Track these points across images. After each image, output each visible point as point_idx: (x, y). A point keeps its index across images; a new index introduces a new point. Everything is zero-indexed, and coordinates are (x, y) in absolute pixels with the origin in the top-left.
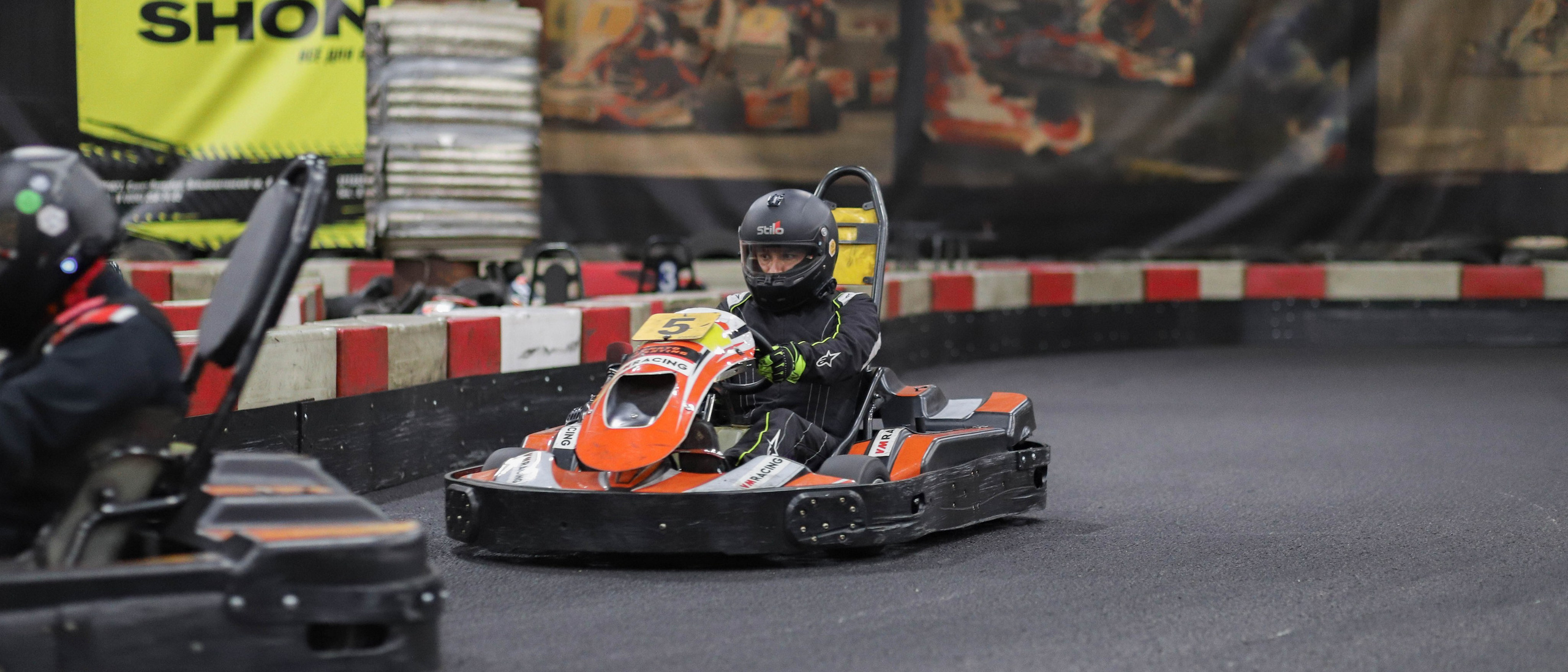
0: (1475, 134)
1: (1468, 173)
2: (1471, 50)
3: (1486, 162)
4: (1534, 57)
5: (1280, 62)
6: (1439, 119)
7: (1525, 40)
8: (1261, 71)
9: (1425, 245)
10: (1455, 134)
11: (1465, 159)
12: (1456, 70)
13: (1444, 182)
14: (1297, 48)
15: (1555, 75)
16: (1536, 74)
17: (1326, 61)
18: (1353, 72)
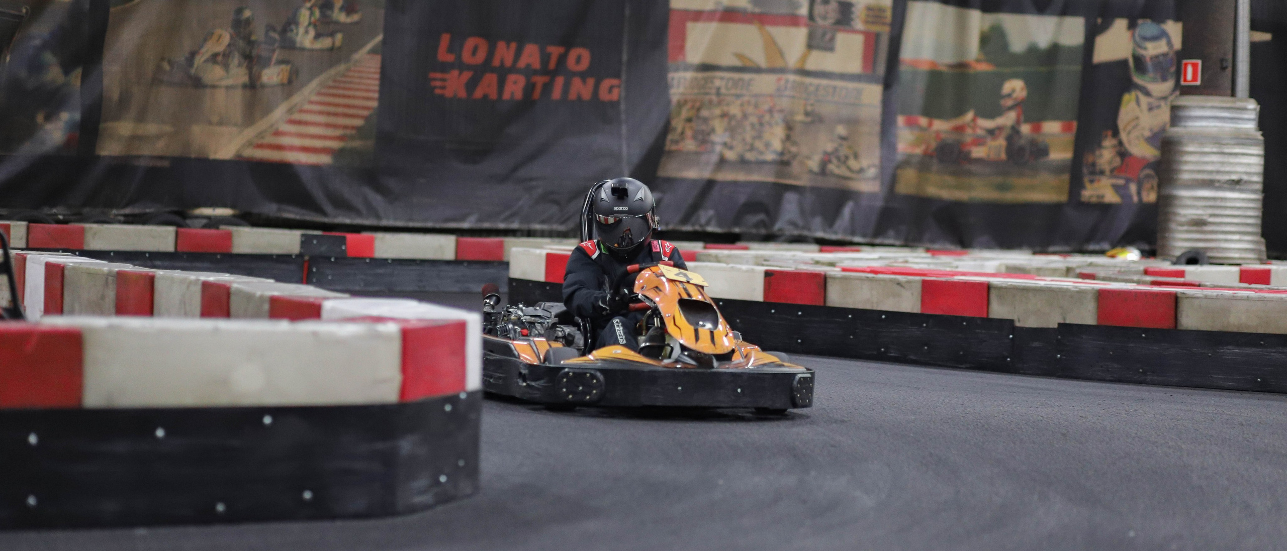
0: (168, 128)
1: (161, 158)
2: (166, 66)
3: (175, 150)
4: (214, 74)
5: (36, 66)
6: (141, 118)
7: (206, 61)
8: (23, 73)
9: (127, 211)
10: (151, 128)
11: (160, 147)
12: (156, 81)
13: (143, 163)
14: (49, 57)
15: (228, 88)
16: (214, 87)
17: (67, 69)
18: (85, 77)
